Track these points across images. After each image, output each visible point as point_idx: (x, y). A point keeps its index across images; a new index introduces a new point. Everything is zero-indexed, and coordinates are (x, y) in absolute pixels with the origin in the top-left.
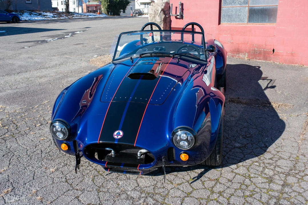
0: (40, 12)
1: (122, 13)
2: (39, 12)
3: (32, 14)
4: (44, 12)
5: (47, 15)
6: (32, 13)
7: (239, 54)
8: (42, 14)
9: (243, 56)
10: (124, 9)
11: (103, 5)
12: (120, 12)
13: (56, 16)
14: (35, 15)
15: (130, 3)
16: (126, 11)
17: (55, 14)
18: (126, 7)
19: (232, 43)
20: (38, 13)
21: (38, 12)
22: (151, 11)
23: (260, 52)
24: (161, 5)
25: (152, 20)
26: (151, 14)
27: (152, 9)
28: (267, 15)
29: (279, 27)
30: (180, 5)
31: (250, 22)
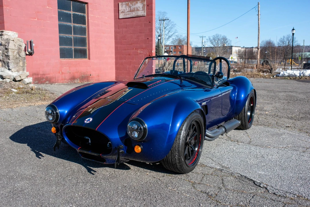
7: (74, 80)
9: (77, 81)
19: (70, 73)
22: (14, 46)
23: (85, 77)
24: (23, 41)
25: (15, 55)
26: (13, 49)
27: (14, 45)
28: (82, 54)
29: (91, 60)
30: (32, 43)
31: (75, 57)
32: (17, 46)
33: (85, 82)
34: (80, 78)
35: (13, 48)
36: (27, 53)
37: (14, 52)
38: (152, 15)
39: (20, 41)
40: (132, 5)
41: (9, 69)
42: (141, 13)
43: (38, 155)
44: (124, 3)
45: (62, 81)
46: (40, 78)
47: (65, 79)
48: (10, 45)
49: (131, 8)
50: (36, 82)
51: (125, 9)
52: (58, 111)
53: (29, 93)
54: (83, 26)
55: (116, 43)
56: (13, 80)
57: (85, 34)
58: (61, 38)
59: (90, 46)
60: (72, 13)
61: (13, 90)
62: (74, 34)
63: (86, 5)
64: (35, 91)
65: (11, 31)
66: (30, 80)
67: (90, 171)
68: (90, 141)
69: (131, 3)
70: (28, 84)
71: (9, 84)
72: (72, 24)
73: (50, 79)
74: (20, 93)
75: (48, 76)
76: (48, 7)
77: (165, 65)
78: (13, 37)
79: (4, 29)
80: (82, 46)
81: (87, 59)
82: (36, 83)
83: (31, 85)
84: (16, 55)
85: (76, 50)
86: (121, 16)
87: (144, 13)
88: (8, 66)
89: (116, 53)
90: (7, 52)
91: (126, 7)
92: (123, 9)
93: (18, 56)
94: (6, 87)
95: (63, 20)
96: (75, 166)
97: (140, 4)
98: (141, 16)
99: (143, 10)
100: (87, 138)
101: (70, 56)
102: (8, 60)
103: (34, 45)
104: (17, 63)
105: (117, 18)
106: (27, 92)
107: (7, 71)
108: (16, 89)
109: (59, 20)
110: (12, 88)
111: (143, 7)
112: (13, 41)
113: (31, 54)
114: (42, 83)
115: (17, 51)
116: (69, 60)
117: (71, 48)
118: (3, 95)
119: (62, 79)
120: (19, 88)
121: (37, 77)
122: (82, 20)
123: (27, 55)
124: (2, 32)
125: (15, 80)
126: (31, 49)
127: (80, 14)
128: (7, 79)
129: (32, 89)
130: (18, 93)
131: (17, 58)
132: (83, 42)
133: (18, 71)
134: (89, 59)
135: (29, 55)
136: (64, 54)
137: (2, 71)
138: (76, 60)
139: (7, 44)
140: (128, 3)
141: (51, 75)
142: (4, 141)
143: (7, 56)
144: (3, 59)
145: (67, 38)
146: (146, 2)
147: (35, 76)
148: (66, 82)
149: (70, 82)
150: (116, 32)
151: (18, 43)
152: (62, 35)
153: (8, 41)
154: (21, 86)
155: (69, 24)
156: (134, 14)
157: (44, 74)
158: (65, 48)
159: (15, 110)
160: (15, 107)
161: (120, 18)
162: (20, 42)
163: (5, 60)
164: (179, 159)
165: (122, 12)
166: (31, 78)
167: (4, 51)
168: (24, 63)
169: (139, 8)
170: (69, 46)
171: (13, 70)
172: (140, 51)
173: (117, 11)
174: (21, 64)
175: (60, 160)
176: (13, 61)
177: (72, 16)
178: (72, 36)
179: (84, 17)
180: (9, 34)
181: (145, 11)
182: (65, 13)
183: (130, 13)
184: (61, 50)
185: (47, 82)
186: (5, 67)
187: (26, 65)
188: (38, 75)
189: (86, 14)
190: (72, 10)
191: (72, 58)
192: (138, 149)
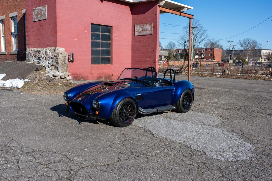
9: (102, 79)
19: (98, 74)
23: (108, 77)
24: (67, 54)
26: (61, 59)
28: (108, 61)
29: (113, 65)
30: (73, 54)
31: (102, 63)
32: (63, 57)
33: (108, 80)
34: (104, 77)
36: (70, 61)
38: (156, 34)
40: (144, 27)
41: (58, 71)
42: (149, 32)
43: (60, 116)
44: (138, 25)
45: (92, 79)
46: (78, 77)
47: (94, 78)
48: (59, 56)
49: (143, 28)
51: (139, 29)
52: (68, 95)
53: (68, 86)
54: (108, 42)
55: (132, 53)
56: (60, 78)
57: (110, 47)
58: (92, 51)
59: (113, 55)
60: (101, 33)
61: (59, 84)
62: (102, 48)
63: (111, 28)
64: (72, 85)
65: (61, 47)
66: (70, 78)
67: (80, 123)
68: (81, 110)
69: (143, 25)
70: (69, 80)
71: (57, 80)
72: (101, 41)
73: (84, 77)
74: (63, 86)
75: (83, 75)
76: (84, 31)
77: (183, 67)
78: (61, 51)
79: (57, 46)
80: (107, 56)
81: (110, 64)
82: (74, 80)
83: (70, 81)
84: (63, 62)
85: (102, 58)
86: (136, 34)
87: (151, 32)
88: (58, 69)
89: (132, 60)
90: (58, 61)
91: (139, 28)
92: (137, 29)
93: (63, 63)
94: (55, 82)
95: (95, 39)
96: (74, 121)
97: (149, 26)
98: (149, 34)
99: (151, 30)
100: (80, 108)
101: (99, 63)
102: (58, 66)
103: (74, 56)
104: (63, 67)
105: (134, 36)
106: (67, 86)
107: (57, 72)
108: (61, 83)
109: (92, 38)
110: (59, 82)
111: (151, 28)
112: (61, 54)
113: (72, 61)
114: (79, 80)
115: (63, 60)
116: (98, 65)
117: (100, 57)
118: (53, 86)
119: (92, 78)
120: (63, 83)
121: (75, 76)
122: (108, 38)
123: (69, 62)
124: (55, 48)
125: (61, 78)
126: (72, 58)
127: (106, 34)
128: (56, 77)
129: (70, 84)
130: (61, 86)
131: (63, 64)
132: (108, 53)
133: (63, 72)
134: (112, 64)
135: (71, 62)
136: (94, 61)
137: (54, 72)
138: (103, 65)
139: (57, 56)
140: (141, 25)
141: (85, 75)
142: (47, 110)
143: (57, 63)
144: (55, 65)
145: (97, 50)
146: (152, 25)
147: (74, 76)
148: (94, 80)
149: (97, 80)
150: (133, 46)
151: (65, 55)
152: (93, 48)
153: (58, 54)
154: (64, 82)
155: (98, 41)
156: (144, 33)
157: (80, 74)
158: (95, 57)
159: (58, 95)
160: (58, 94)
161: (135, 35)
162: (65, 54)
163: (56, 66)
164: (116, 119)
165: (137, 31)
166: (71, 77)
167: (56, 59)
168: (67, 68)
169: (148, 29)
170: (97, 55)
171: (60, 72)
172: (148, 59)
173: (134, 30)
174: (65, 68)
175: (69, 118)
176: (61, 66)
177: (101, 35)
178: (100, 49)
179: (109, 36)
180: (59, 49)
181: (152, 31)
182: (96, 34)
183: (142, 32)
184: (92, 58)
185: (82, 79)
186: (56, 70)
187: (68, 68)
188: (76, 74)
189: (111, 34)
190: (101, 32)
191: (100, 63)
192: (97, 113)
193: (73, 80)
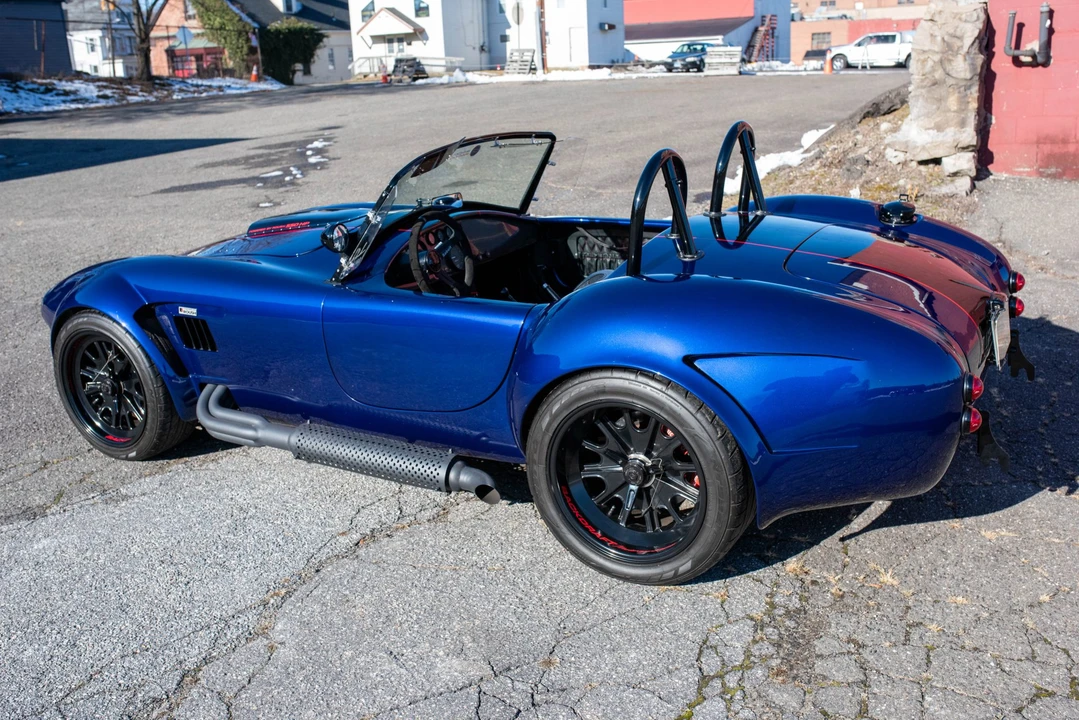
0: (48, 81)
1: (299, 77)
2: (44, 81)
3: (21, 88)
4: (60, 80)
5: (75, 92)
6: (21, 84)
8: (55, 89)
10: (307, 59)
11: (231, 49)
12: (294, 72)
13: (108, 92)
14: (32, 90)
15: (325, 40)
16: (314, 68)
17: (105, 87)
18: (312, 55)
20: (42, 84)
21: (39, 81)
22: (929, 39)
25: (930, 73)
26: (924, 52)
27: (932, 35)
30: (1043, 16)
32: (939, 39)
35: (926, 48)
37: (925, 61)
39: (960, 19)
46: (1075, 155)
50: (1053, 170)
66: (961, 161)
70: (953, 175)
82: (1049, 176)
84: (933, 70)
93: (939, 74)
104: (940, 100)
112: (932, 20)
114: (1077, 176)
115: (937, 58)
121: (1057, 149)
131: (936, 83)
133: (939, 128)
135: (1033, 66)
147: (1047, 147)
151: (952, 27)
162: (956, 22)
168: (963, 100)
174: (952, 102)
176: (923, 91)
188: (1065, 142)
193: (1041, 174)
